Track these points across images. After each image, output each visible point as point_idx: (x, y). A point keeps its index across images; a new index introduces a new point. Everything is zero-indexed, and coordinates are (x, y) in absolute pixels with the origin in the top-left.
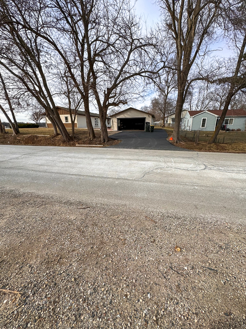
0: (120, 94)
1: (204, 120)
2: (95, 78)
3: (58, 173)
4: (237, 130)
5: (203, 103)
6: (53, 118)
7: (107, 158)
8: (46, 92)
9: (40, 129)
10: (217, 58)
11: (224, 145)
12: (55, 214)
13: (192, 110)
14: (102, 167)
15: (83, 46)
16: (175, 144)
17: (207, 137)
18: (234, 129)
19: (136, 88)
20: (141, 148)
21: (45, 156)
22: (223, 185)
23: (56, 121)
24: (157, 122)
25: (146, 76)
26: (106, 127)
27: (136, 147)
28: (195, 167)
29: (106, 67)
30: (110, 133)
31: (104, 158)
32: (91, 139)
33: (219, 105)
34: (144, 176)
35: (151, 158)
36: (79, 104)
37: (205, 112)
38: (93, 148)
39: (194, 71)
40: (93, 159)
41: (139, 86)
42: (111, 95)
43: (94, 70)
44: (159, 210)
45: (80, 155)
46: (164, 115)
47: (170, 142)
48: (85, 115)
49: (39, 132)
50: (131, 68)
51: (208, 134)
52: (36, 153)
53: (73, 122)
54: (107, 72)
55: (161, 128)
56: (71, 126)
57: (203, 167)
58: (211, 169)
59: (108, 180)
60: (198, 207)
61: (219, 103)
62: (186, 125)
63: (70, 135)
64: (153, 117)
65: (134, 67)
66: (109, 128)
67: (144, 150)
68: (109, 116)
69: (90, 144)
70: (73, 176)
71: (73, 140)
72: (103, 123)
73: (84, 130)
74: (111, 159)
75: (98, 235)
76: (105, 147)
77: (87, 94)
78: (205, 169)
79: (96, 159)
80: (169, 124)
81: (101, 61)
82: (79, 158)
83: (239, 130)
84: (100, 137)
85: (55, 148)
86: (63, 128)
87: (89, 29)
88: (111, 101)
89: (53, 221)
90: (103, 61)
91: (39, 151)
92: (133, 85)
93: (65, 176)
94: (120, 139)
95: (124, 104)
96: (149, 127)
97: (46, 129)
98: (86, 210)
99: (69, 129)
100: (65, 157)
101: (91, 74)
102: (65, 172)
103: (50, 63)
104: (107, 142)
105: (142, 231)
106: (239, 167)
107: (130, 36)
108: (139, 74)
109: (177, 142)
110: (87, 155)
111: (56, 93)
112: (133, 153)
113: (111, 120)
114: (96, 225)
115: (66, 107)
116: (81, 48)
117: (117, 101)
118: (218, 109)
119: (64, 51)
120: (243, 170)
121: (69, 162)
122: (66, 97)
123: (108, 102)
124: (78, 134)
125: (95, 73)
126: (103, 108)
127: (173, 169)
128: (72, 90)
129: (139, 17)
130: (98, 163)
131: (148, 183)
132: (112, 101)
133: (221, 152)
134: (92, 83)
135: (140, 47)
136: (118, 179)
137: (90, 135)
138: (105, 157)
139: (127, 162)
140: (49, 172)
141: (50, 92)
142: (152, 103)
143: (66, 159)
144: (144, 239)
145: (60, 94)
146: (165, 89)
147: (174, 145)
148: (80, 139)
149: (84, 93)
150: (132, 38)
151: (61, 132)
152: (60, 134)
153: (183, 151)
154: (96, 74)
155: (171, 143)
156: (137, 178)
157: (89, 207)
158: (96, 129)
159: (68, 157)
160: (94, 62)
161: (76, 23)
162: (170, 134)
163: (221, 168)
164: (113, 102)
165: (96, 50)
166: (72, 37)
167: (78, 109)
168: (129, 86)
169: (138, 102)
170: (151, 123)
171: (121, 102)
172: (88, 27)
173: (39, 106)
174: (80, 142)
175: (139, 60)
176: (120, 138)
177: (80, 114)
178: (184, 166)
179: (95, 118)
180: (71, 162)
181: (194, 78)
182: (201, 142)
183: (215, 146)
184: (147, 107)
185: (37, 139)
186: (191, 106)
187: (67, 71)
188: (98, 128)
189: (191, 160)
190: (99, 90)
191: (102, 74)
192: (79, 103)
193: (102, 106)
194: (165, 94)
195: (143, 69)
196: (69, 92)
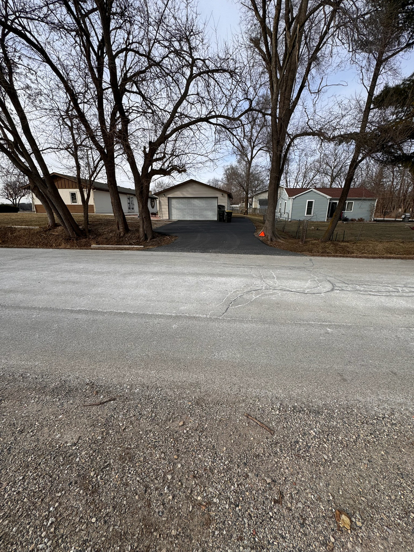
0: (172, 155)
1: (310, 204)
2: (126, 121)
3: (46, 309)
4: (359, 219)
5: (305, 177)
6: (46, 195)
7: (151, 273)
8: (28, 144)
9: (21, 214)
10: (339, 99)
11: (345, 244)
12: (21, 432)
13: (289, 187)
14: (143, 291)
15: (100, 59)
16: (269, 242)
17: (317, 231)
18: (354, 218)
19: (201, 145)
20: (213, 250)
21: (22, 269)
22: (374, 321)
23: (51, 200)
24: (234, 206)
25: (219, 125)
26: (149, 212)
27: (204, 249)
28: (315, 286)
29: (146, 103)
30: (156, 224)
31: (145, 273)
32: (120, 233)
33: (330, 180)
34: (227, 309)
35: (234, 270)
36: (95, 170)
37: (312, 191)
38: (124, 251)
39: (297, 121)
40: (125, 275)
41: (206, 142)
42: (155, 156)
43: (124, 107)
44: (271, 393)
45: (97, 267)
46: (247, 194)
47: (261, 239)
48: (107, 191)
49: (18, 221)
50: (193, 106)
51: (318, 225)
52: (4, 264)
53: (85, 202)
54: (148, 113)
55: (242, 215)
56: (83, 209)
57: (329, 287)
58: (343, 290)
59: (156, 322)
60: (346, 377)
61: (329, 178)
62: (282, 211)
63: (81, 227)
64: (230, 196)
65: (198, 106)
66: (155, 214)
67: (219, 254)
68: (153, 193)
69: (118, 243)
70: (79, 316)
71: (86, 235)
72: (143, 206)
73: (108, 218)
74: (160, 273)
75: (137, 497)
76: (148, 250)
77: (111, 151)
78: (332, 290)
79: (130, 274)
80: (255, 209)
81: (136, 93)
82: (95, 273)
83: (361, 220)
84: (138, 231)
85: (46, 253)
86: (64, 214)
87: (111, 29)
88: (156, 166)
89: (14, 456)
90: (140, 93)
91: (12, 260)
92: (196, 139)
93: (63, 315)
94: (174, 235)
95: (180, 172)
96: (224, 214)
97: (33, 215)
98: (106, 411)
99: (78, 216)
100: (66, 271)
101: (118, 115)
102: (61, 307)
103: (37, 91)
104: (151, 239)
105: (245, 464)
106: (386, 285)
107: (188, 53)
108: (206, 119)
109: (271, 240)
110: (112, 268)
111: (49, 146)
112: (201, 260)
113: (158, 201)
114: (131, 459)
115: (71, 174)
116: (96, 63)
117: (168, 166)
118: (329, 187)
119: (62, 65)
120: (394, 290)
121: (74, 283)
122: (70, 155)
123: (150, 167)
124: (96, 225)
125: (126, 113)
126: (142, 179)
127: (278, 292)
128: (82, 143)
129: (204, 22)
130: (135, 282)
131: (237, 325)
132: (159, 166)
133: (347, 257)
134: (120, 130)
135: (207, 72)
136: (177, 317)
137: (118, 227)
138: (148, 270)
139: (191, 280)
140: (25, 308)
141: (38, 144)
142: (226, 174)
143: (67, 276)
144: (254, 492)
145: (57, 148)
146: (248, 151)
147: (268, 245)
148: (100, 235)
149: (106, 151)
150: (192, 57)
151: (62, 221)
152: (61, 225)
153: (286, 255)
154: (128, 116)
155: (262, 241)
156: (214, 315)
157: (114, 400)
158: (129, 215)
159: (72, 270)
160: (123, 94)
161: (87, 15)
162: (258, 226)
163: (358, 287)
164: (161, 168)
165: (127, 72)
166: (79, 42)
167: (94, 178)
168: (188, 140)
169: (205, 170)
170: (226, 207)
171: (174, 168)
172: (110, 26)
173: (17, 171)
174: (99, 239)
175: (204, 94)
176: (174, 233)
177: (99, 188)
178: (296, 284)
179: (128, 196)
180: (77, 283)
181: (299, 132)
182: (310, 239)
183: (332, 245)
184: (217, 181)
185: (12, 234)
186: (288, 181)
187: (71, 108)
188: (133, 215)
189: (304, 273)
190: (134, 146)
191: (139, 115)
192: (96, 168)
193: (141, 174)
194: (248, 159)
195: (213, 111)
196: (76, 147)
